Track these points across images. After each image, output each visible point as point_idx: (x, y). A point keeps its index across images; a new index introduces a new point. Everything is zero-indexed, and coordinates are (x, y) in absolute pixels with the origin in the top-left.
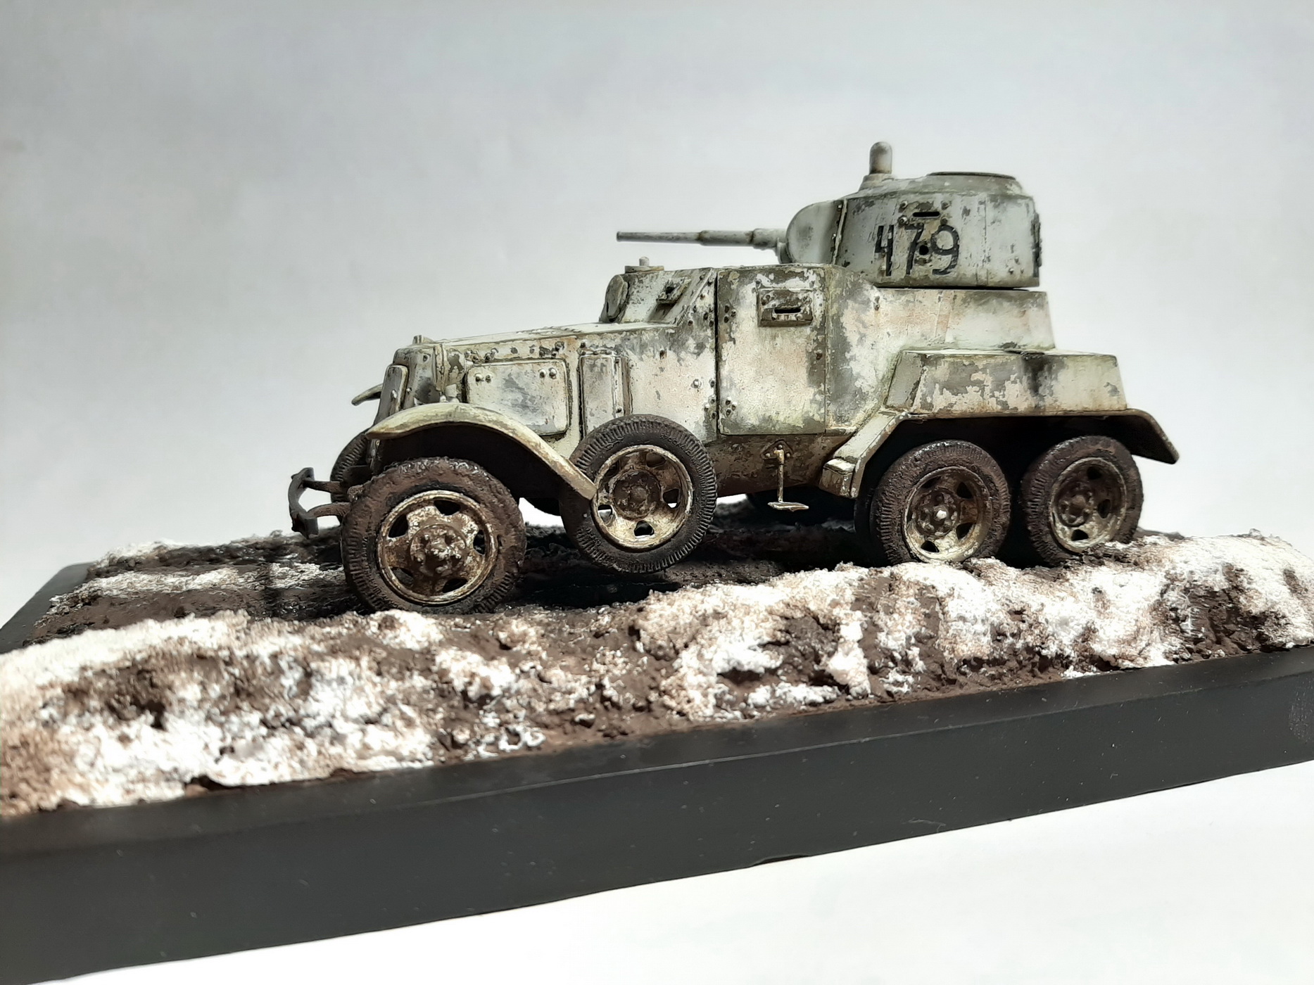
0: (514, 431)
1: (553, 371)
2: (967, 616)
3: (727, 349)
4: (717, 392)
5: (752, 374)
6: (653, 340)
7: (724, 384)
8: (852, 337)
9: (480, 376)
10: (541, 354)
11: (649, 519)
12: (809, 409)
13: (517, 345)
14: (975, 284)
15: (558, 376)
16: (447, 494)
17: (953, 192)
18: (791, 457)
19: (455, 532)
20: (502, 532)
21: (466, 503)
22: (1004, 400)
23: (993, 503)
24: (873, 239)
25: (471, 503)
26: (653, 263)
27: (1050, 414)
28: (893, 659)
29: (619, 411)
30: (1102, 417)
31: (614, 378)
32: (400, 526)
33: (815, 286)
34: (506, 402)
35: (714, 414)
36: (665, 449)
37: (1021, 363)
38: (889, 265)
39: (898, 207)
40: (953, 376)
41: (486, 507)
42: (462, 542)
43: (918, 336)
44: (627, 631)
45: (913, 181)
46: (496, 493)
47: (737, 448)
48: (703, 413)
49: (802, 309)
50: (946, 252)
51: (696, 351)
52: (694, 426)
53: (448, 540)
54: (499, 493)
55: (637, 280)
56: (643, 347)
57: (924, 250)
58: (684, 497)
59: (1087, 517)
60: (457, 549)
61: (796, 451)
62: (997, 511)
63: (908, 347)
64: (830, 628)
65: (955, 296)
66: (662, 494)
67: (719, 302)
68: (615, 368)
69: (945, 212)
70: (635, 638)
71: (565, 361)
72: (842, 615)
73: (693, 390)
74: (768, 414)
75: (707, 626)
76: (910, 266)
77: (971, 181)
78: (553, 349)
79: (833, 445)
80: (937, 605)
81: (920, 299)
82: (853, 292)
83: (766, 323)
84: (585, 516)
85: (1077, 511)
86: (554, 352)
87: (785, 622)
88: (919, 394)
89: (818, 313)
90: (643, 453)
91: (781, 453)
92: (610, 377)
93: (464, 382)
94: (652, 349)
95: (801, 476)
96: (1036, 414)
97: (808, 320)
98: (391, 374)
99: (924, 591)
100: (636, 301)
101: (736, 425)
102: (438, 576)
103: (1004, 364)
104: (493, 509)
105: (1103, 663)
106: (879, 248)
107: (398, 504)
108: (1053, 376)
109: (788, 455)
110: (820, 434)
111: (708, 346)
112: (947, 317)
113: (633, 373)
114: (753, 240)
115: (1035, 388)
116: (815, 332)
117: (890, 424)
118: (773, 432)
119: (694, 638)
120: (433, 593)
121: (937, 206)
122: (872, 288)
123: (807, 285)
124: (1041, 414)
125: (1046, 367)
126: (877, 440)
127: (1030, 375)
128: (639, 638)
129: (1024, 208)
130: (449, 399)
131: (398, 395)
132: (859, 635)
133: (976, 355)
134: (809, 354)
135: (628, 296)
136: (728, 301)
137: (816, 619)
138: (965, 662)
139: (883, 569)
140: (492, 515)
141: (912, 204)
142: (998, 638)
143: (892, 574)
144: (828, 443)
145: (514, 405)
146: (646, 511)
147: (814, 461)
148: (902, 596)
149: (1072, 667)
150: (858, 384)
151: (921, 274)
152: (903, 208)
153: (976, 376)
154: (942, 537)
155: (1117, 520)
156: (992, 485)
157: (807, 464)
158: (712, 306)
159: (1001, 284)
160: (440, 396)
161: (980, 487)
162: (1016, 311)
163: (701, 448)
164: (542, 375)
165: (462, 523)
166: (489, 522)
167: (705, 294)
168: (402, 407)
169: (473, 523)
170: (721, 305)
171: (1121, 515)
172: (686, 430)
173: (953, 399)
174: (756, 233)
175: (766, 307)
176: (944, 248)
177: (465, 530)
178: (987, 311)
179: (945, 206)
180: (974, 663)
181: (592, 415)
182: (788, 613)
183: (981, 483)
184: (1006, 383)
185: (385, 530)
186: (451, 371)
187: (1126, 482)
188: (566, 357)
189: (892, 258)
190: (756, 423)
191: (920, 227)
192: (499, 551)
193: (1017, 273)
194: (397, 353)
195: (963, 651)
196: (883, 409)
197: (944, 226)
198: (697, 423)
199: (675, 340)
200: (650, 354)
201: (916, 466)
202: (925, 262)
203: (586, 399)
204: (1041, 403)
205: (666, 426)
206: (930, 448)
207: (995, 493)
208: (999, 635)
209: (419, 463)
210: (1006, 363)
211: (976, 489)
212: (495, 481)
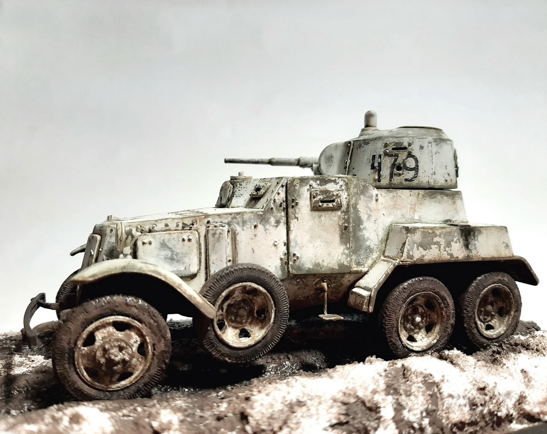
0: (165, 277)
1: (190, 237)
2: (454, 394)
3: (293, 224)
4: (288, 249)
5: (308, 237)
6: (250, 219)
7: (292, 244)
8: (364, 217)
9: (145, 241)
10: (183, 227)
11: (247, 328)
12: (341, 258)
13: (168, 222)
14: (428, 186)
15: (193, 240)
16: (121, 318)
17: (414, 137)
18: (331, 287)
19: (126, 343)
20: (156, 342)
21: (133, 324)
22: (451, 252)
23: (446, 312)
24: (370, 162)
25: (136, 323)
26: (246, 174)
27: (475, 260)
28: (413, 428)
29: (230, 261)
30: (500, 261)
31: (227, 240)
32: (90, 340)
33: (343, 188)
34: (161, 257)
35: (286, 262)
36: (258, 284)
37: (459, 231)
38: (379, 176)
39: (383, 145)
40: (424, 239)
41: (146, 325)
42: (130, 349)
43: (400, 216)
44: (239, 416)
45: (391, 131)
46: (152, 316)
47: (299, 282)
48: (279, 261)
49: (336, 200)
50: (411, 169)
51: (275, 224)
52: (274, 269)
53: (121, 349)
54: (155, 316)
55: (238, 184)
56: (244, 222)
57: (399, 168)
58: (269, 313)
59: (493, 317)
60: (126, 354)
61: (334, 283)
62: (448, 316)
63: (394, 222)
64: (374, 409)
65: (419, 193)
66: (255, 311)
67: (288, 196)
68: (228, 235)
69: (410, 148)
70: (245, 422)
71: (198, 231)
72: (380, 400)
73: (274, 248)
74: (317, 262)
75: (294, 412)
76: (391, 176)
77: (423, 131)
78: (191, 224)
79: (354, 279)
80: (435, 387)
81: (400, 195)
82: (363, 191)
83: (315, 209)
84: (209, 328)
85: (487, 314)
86: (191, 226)
87: (344, 407)
88: (406, 250)
89: (344, 203)
90: (245, 287)
91: (325, 285)
92: (224, 240)
93: (135, 245)
94: (249, 224)
95: (335, 297)
96: (468, 260)
97: (339, 207)
98: (91, 240)
99: (427, 379)
100: (238, 195)
101: (299, 268)
102: (115, 372)
103: (450, 232)
104: (150, 327)
105: (530, 418)
106: (373, 167)
107: (89, 325)
108: (476, 238)
109: (329, 286)
110: (348, 273)
111: (282, 221)
112: (415, 205)
113: (238, 238)
114: (300, 163)
115: (467, 246)
116: (343, 214)
117: (390, 268)
118: (321, 272)
119: (285, 423)
120: (112, 382)
121: (406, 144)
122: (374, 189)
123: (338, 187)
124: (471, 260)
125: (472, 233)
126: (383, 277)
127: (464, 238)
128: (248, 423)
129: (450, 146)
130: (125, 256)
131: (94, 253)
132: (392, 414)
133: (435, 227)
134: (340, 226)
135: (233, 193)
136: (294, 196)
137: (363, 403)
138: (455, 425)
139: (396, 361)
140: (149, 330)
141: (391, 143)
142: (474, 407)
143: (403, 365)
144: (352, 278)
145: (166, 258)
146: (246, 322)
147: (343, 289)
148: (414, 383)
149: (514, 422)
150: (368, 243)
151: (398, 181)
152: (386, 145)
153: (436, 239)
154: (418, 333)
155: (509, 318)
156: (445, 302)
157: (339, 290)
158: (285, 199)
159: (442, 187)
160: (120, 254)
161: (439, 304)
162: (450, 201)
163: (280, 283)
164: (183, 240)
165: (130, 337)
166: (148, 336)
167: (280, 192)
168: (96, 261)
169: (137, 336)
170: (290, 198)
171: (511, 315)
172: (271, 273)
173: (424, 253)
174: (301, 159)
175: (315, 199)
176: (410, 167)
177: (132, 341)
178: (436, 202)
179: (410, 145)
180: (460, 425)
181: (214, 263)
182: (346, 400)
183: (440, 301)
184: (452, 243)
185: (80, 343)
186: (127, 238)
187: (513, 296)
188: (198, 229)
189: (381, 172)
190: (311, 267)
191: (397, 156)
192: (154, 354)
193: (449, 181)
194: (95, 227)
195: (454, 419)
196: (382, 258)
197: (410, 155)
198: (276, 267)
199: (263, 218)
200: (249, 226)
201: (405, 292)
202: (400, 175)
203: (210, 254)
204: (470, 254)
205: (259, 270)
206: (412, 281)
207: (447, 306)
208: (474, 405)
209: (104, 299)
210: (451, 231)
211: (436, 304)
212: (152, 309)
